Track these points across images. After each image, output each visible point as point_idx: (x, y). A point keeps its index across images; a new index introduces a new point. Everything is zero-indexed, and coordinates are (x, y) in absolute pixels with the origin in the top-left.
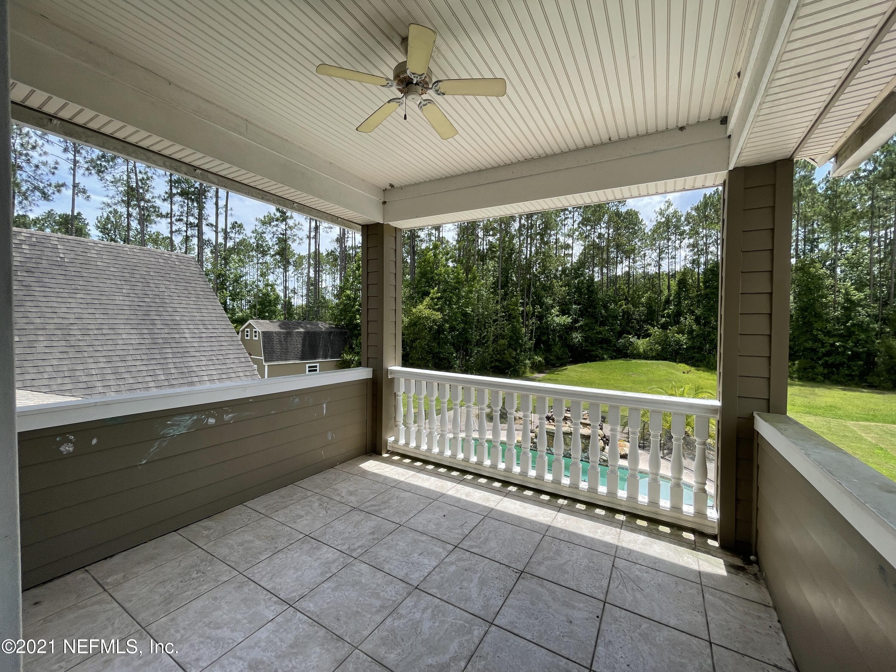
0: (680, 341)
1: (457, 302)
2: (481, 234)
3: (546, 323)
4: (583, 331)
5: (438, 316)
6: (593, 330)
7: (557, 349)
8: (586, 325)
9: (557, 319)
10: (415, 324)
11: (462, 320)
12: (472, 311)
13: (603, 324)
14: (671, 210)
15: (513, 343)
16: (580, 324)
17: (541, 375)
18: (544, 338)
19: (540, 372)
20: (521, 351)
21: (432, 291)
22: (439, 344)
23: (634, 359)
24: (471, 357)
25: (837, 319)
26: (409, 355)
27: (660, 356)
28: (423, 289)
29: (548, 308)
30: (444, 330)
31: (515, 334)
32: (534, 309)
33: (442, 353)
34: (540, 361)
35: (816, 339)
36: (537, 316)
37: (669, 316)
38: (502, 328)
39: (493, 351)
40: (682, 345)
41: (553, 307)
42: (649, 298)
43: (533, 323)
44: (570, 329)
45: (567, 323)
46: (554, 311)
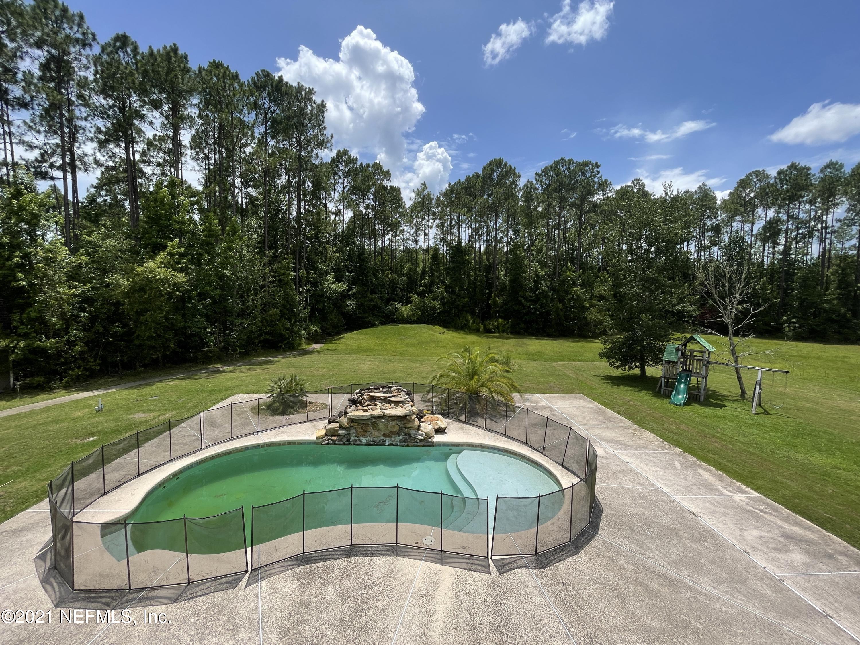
0: (435, 307)
1: (210, 262)
2: (238, 182)
3: (322, 290)
4: (356, 298)
5: (182, 278)
6: (366, 297)
7: (333, 318)
8: (359, 292)
9: (333, 287)
10: (142, 289)
11: (218, 285)
12: (232, 274)
13: (373, 292)
14: (426, 192)
15: (286, 311)
16: (353, 291)
17: (319, 346)
18: (320, 306)
19: (317, 343)
20: (295, 321)
21: (170, 243)
22: (184, 316)
23: (400, 323)
24: (232, 330)
25: (531, 289)
26: (134, 333)
27: (420, 321)
28: (154, 240)
29: (323, 274)
30: (190, 298)
31: (287, 301)
32: (308, 275)
33: (190, 327)
34: (316, 331)
35: (520, 303)
36: (311, 283)
37: (425, 285)
38: (273, 296)
39: (262, 322)
40: (437, 310)
41: (327, 274)
42: (410, 269)
43: (307, 290)
44: (344, 296)
45: (343, 290)
46: (330, 277)
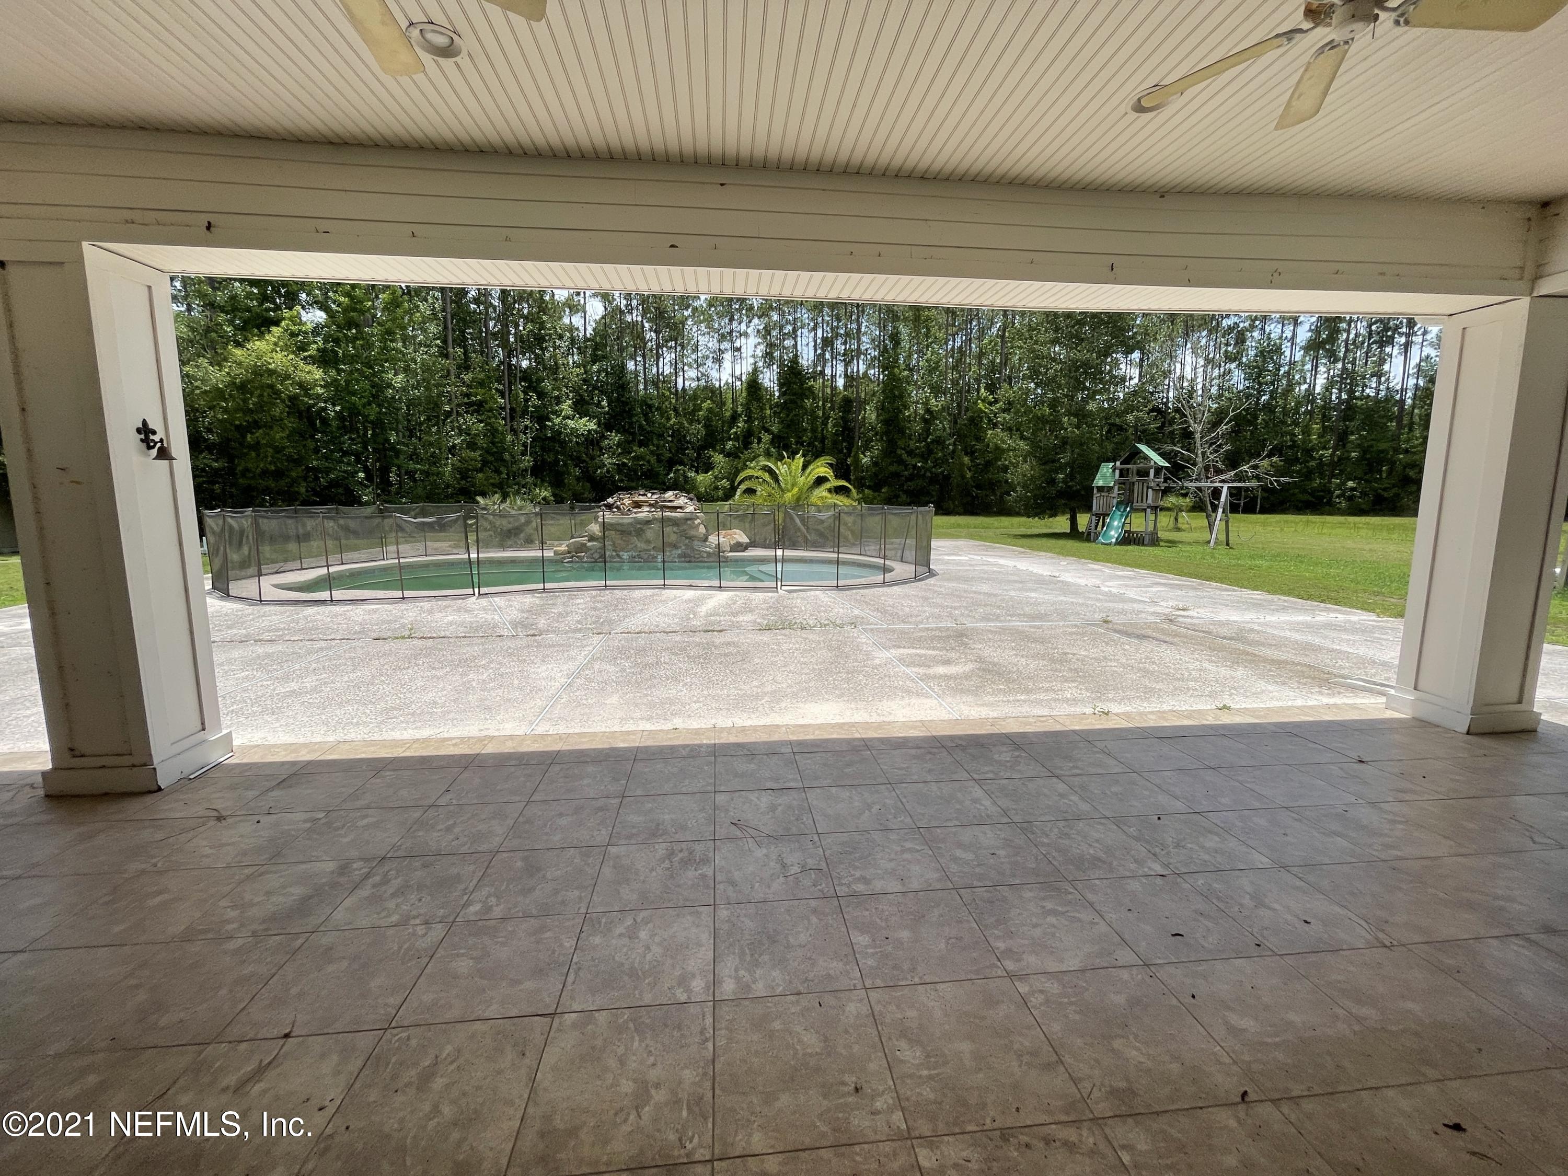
3: (551, 428)
5: (313, 374)
6: (630, 453)
7: (574, 482)
9: (571, 424)
10: (247, 388)
13: (643, 444)
15: (491, 458)
16: (608, 442)
18: (548, 458)
20: (508, 475)
29: (552, 402)
31: (492, 442)
32: (526, 400)
34: (545, 498)
36: (532, 416)
37: (737, 438)
38: (466, 430)
41: (559, 401)
43: (526, 428)
44: (592, 442)
45: (589, 431)
46: (566, 407)
